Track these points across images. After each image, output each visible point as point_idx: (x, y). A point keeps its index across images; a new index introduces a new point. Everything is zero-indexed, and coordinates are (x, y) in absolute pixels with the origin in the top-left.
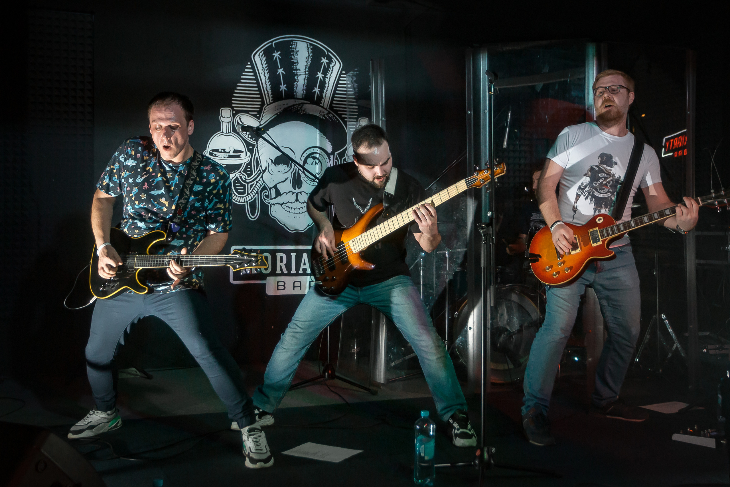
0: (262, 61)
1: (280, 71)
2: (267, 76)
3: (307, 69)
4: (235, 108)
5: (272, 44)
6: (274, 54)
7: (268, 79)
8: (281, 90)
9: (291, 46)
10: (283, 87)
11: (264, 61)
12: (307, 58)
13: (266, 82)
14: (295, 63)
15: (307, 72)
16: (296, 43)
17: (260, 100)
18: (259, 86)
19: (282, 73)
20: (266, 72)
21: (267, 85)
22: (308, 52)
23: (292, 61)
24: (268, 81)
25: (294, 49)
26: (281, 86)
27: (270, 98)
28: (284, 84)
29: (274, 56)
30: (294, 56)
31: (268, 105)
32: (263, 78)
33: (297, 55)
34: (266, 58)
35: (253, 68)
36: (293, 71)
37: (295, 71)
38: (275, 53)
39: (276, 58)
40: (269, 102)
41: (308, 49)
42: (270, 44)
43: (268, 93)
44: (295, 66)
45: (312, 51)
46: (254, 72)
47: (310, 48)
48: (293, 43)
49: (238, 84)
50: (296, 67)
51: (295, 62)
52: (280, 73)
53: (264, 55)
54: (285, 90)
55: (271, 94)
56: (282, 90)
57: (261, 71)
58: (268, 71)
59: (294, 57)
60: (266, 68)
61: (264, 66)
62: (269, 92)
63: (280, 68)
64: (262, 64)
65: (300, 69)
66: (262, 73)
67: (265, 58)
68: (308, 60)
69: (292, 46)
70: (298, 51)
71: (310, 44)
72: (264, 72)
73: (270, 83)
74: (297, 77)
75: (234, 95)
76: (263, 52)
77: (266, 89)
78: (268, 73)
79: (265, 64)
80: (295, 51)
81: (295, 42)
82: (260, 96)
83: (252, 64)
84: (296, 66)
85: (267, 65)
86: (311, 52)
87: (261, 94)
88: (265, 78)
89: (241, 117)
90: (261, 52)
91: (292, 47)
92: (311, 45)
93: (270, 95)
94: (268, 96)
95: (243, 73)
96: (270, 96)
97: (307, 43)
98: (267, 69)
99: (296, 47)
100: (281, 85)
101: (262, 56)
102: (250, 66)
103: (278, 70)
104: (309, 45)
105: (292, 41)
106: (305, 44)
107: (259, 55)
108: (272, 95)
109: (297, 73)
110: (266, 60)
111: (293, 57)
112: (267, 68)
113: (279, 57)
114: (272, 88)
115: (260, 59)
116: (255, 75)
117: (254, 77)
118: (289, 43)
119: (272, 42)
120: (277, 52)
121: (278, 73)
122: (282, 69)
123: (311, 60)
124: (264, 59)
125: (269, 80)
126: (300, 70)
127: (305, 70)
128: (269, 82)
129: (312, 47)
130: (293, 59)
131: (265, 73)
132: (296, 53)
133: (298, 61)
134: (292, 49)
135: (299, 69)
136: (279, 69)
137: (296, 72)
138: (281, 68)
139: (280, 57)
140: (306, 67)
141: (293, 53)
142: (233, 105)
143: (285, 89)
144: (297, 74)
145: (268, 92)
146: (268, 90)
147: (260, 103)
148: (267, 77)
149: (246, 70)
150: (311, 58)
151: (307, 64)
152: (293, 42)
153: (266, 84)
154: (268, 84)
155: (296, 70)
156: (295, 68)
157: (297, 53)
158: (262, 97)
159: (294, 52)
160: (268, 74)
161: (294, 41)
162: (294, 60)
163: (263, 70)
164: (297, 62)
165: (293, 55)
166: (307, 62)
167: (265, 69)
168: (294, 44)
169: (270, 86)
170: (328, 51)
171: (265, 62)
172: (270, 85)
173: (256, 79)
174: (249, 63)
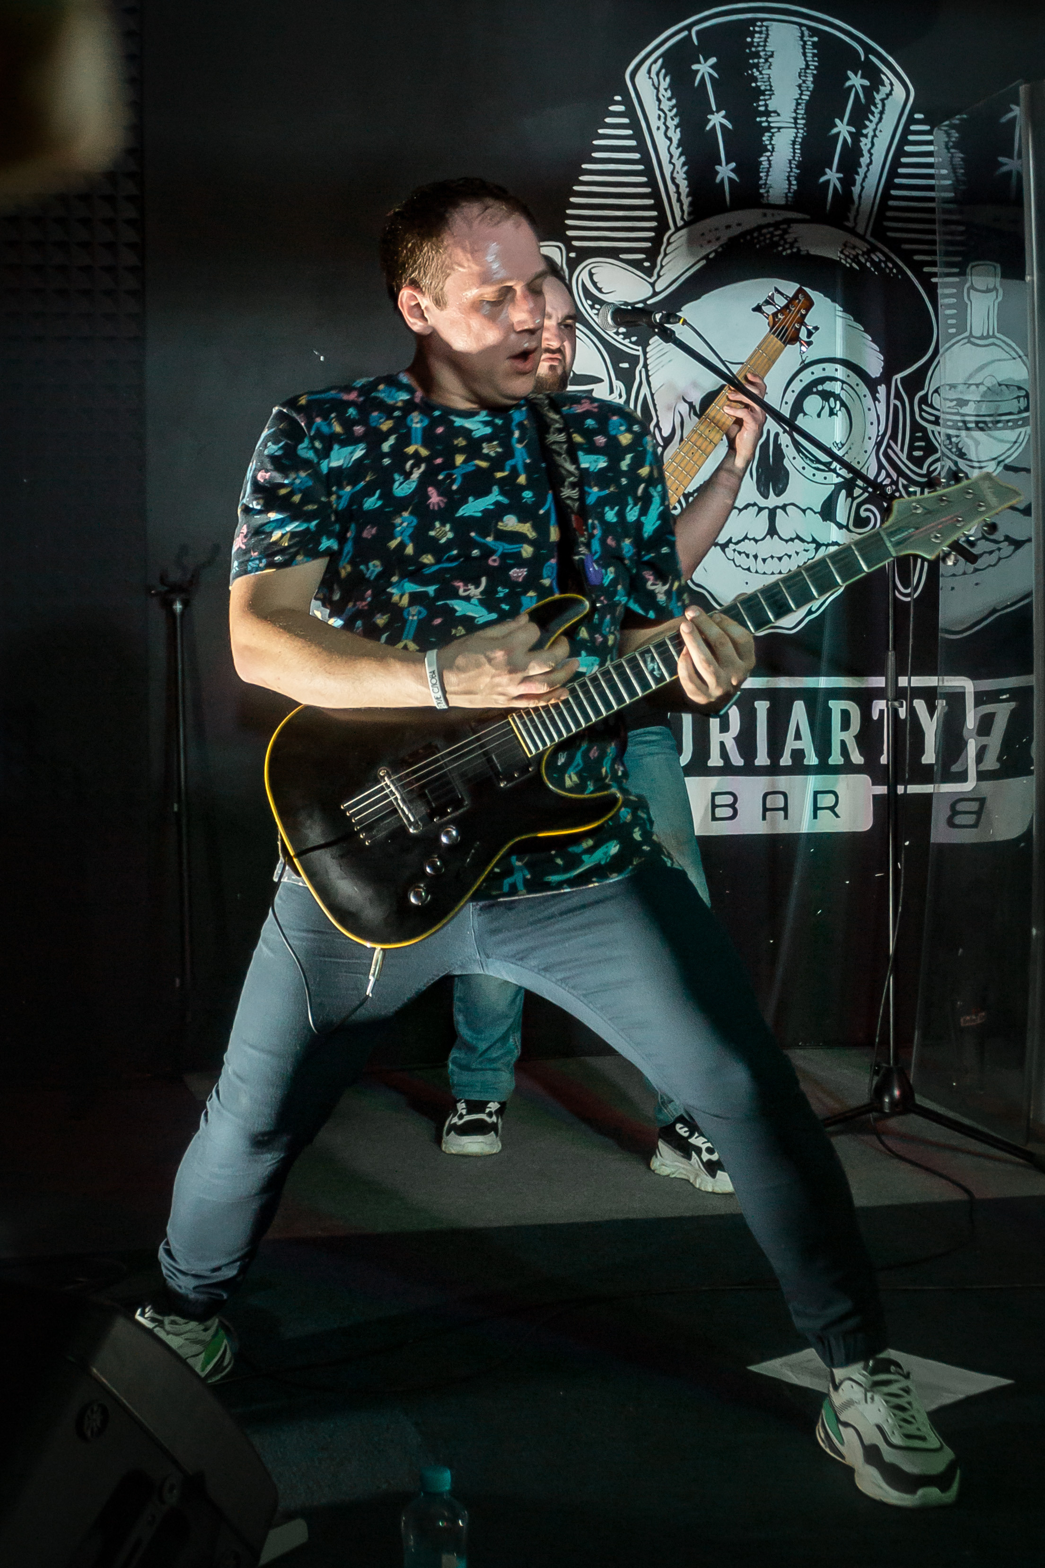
0: (658, 89)
1: (717, 119)
2: (676, 136)
3: (803, 112)
4: (576, 243)
5: (690, 35)
6: (695, 67)
7: (677, 148)
8: (718, 179)
9: (749, 40)
10: (725, 171)
11: (666, 90)
12: (800, 76)
13: (671, 156)
14: (763, 93)
15: (803, 118)
16: (764, 28)
17: (655, 213)
18: (649, 172)
19: (722, 125)
20: (671, 124)
21: (674, 165)
22: (804, 54)
23: (753, 85)
24: (676, 152)
25: (760, 49)
26: (718, 168)
27: (685, 207)
28: (727, 163)
29: (698, 71)
30: (758, 70)
31: (678, 229)
32: (662, 144)
33: (769, 68)
34: (671, 80)
35: (630, 112)
36: (758, 119)
37: (764, 119)
38: (699, 62)
39: (703, 77)
40: (682, 218)
41: (804, 47)
42: (685, 33)
43: (678, 193)
44: (761, 103)
45: (816, 51)
46: (634, 124)
47: (809, 43)
48: (757, 29)
49: (584, 166)
50: (766, 105)
51: (763, 88)
52: (714, 127)
53: (663, 71)
54: (730, 180)
55: (688, 196)
56: (722, 180)
57: (654, 125)
58: (677, 121)
59: (761, 73)
60: (670, 111)
61: (666, 105)
62: (681, 190)
63: (714, 109)
64: (659, 100)
65: (778, 111)
66: (658, 128)
67: (668, 79)
68: (804, 82)
69: (753, 37)
70: (773, 52)
71: (809, 28)
72: (665, 124)
73: (683, 159)
74: (771, 138)
75: (572, 200)
76: (660, 61)
77: (673, 179)
78: (676, 127)
79: (669, 99)
80: (762, 54)
81: (761, 26)
82: (652, 202)
83: (627, 101)
84: (765, 100)
85: (674, 101)
86: (814, 55)
87: (655, 194)
88: (668, 143)
89: (593, 271)
90: (655, 62)
91: (752, 42)
92: (814, 31)
93: (683, 197)
94: (679, 200)
95: (601, 131)
96: (686, 201)
97: (800, 25)
98: (675, 115)
99: (766, 41)
100: (720, 164)
101: (658, 74)
102: (621, 108)
103: (709, 117)
104: (806, 33)
105: (753, 22)
106: (795, 31)
107: (649, 72)
108: (690, 199)
109: (769, 122)
110: (671, 86)
111: (756, 74)
112: (675, 110)
113: (710, 75)
114: (690, 176)
115: (653, 85)
116: (638, 135)
117: (633, 143)
118: (744, 29)
119: (689, 27)
120: (706, 60)
121: (708, 128)
122: (723, 113)
123: (813, 82)
124: (665, 83)
125: (680, 149)
126: (779, 115)
127: (794, 115)
128: (680, 157)
129: (816, 39)
130: (755, 80)
131: (667, 128)
132: (766, 60)
133: (771, 86)
134: (753, 49)
135: (775, 112)
136: (712, 113)
137: (767, 121)
138: (718, 111)
139: (716, 75)
140: (798, 104)
141: (756, 61)
142: (570, 233)
143: (733, 176)
144: (768, 129)
145: (677, 186)
146: (677, 181)
147: (654, 224)
148: (675, 142)
149: (608, 120)
150: (814, 76)
151: (801, 94)
152: (754, 26)
153: (670, 162)
154: (679, 162)
155: (767, 113)
156: (762, 109)
157: (770, 60)
158: (658, 206)
159: (760, 57)
160: (678, 130)
161: (759, 24)
162: (759, 84)
163: (662, 120)
164: (771, 90)
165: (756, 66)
166: (800, 86)
167: (670, 114)
168: (760, 32)
169: (685, 168)
170: (868, 50)
171: (669, 94)
172: (684, 165)
173: (641, 147)
174: (618, 98)
